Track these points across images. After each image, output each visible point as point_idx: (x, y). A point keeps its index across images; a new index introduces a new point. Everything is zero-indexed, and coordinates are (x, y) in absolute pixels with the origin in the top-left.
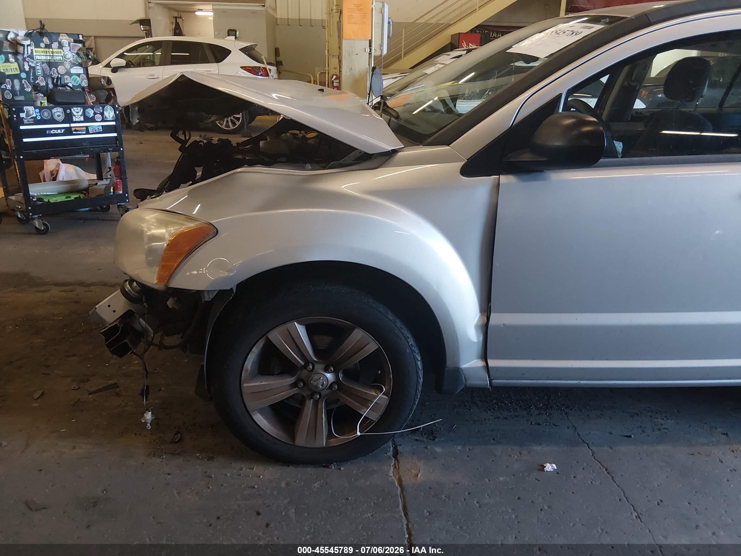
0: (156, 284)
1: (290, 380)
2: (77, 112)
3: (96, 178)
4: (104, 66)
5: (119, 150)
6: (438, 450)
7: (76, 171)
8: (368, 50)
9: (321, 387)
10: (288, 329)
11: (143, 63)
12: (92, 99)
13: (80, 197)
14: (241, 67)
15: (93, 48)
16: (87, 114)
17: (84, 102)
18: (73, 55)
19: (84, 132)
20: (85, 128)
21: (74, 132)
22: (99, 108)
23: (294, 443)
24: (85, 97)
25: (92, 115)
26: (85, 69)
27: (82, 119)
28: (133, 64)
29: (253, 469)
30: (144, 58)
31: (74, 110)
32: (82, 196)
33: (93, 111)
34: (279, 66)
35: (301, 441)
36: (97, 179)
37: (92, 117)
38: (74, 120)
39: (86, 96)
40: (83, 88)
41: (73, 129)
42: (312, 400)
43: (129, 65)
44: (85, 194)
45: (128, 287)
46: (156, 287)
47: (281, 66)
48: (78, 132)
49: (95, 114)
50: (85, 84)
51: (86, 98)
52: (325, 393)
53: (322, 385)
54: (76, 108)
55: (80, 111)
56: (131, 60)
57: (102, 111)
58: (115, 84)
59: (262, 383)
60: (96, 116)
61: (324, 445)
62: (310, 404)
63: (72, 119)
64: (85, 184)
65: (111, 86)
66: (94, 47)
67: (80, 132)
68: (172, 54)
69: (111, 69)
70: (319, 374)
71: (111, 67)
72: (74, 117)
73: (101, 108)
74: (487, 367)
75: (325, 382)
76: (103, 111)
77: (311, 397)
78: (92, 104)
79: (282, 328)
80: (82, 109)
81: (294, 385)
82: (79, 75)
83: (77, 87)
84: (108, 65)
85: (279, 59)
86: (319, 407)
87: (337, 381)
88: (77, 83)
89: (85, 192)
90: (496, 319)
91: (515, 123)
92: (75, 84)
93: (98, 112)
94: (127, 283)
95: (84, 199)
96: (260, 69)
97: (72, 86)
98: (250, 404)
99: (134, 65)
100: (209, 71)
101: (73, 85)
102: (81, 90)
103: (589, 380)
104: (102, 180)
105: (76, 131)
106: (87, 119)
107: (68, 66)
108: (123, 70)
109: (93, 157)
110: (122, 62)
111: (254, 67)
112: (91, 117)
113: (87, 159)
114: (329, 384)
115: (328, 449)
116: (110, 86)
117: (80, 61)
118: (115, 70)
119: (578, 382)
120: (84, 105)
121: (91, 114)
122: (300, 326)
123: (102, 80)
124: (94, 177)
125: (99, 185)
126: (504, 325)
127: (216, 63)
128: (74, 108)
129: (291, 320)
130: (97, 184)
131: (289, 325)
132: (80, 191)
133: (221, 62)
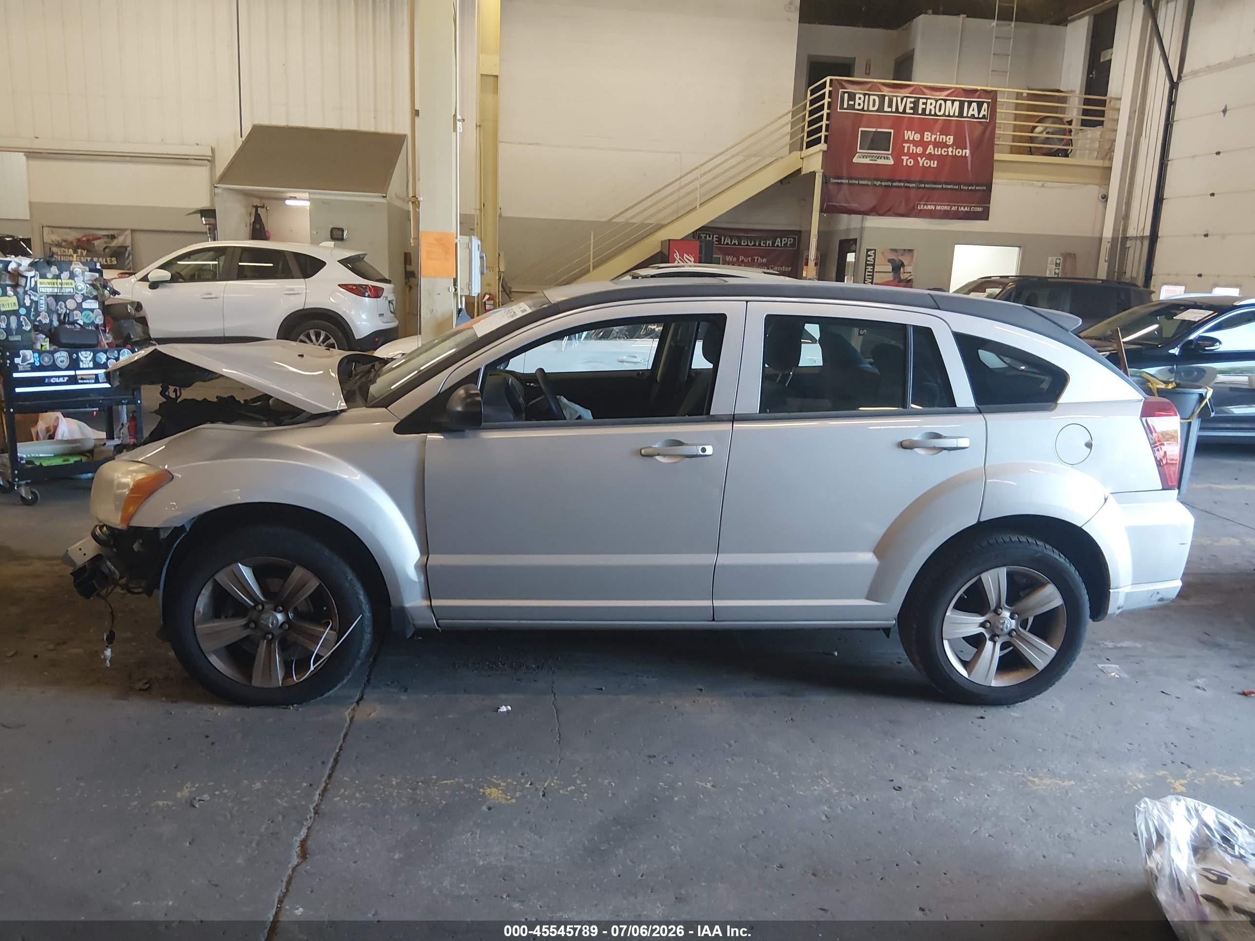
0: (119, 525)
1: (243, 622)
2: (86, 357)
3: (105, 437)
4: (138, 279)
5: (135, 403)
7: (79, 426)
9: (270, 626)
10: (233, 571)
11: (197, 275)
12: (107, 339)
13: (81, 460)
14: (339, 285)
15: (128, 247)
16: (98, 360)
17: (96, 342)
18: (87, 287)
19: (93, 381)
20: (94, 376)
21: (80, 381)
22: (113, 352)
23: (251, 682)
24: (98, 338)
25: (104, 360)
26: (101, 303)
27: (91, 365)
28: (181, 277)
29: (213, 709)
30: (201, 268)
31: (82, 355)
32: (84, 459)
33: (105, 356)
34: (410, 279)
35: (257, 682)
36: (107, 439)
37: (104, 363)
38: (81, 367)
39: (99, 336)
40: (97, 326)
41: (79, 377)
42: (265, 641)
43: (175, 279)
44: (88, 457)
45: (98, 531)
46: (119, 527)
47: (414, 279)
48: (85, 381)
49: (108, 359)
50: (99, 320)
51: (100, 337)
52: (277, 632)
53: (272, 625)
54: (84, 352)
55: (90, 355)
56: (179, 271)
57: (117, 356)
58: (148, 311)
60: (109, 361)
61: (280, 685)
62: (264, 644)
63: (79, 364)
64: (90, 445)
65: (141, 314)
66: (130, 245)
67: (88, 381)
68: (240, 264)
69: (148, 283)
70: (269, 615)
71: (148, 281)
72: (81, 363)
73: (116, 352)
74: (432, 606)
75: (275, 622)
76: (119, 355)
77: (264, 638)
78: (106, 346)
79: (227, 570)
80: (92, 354)
81: (246, 626)
82: (92, 310)
83: (88, 325)
84: (145, 279)
85: (409, 268)
86: (272, 646)
87: (287, 621)
88: (89, 320)
89: (88, 454)
92: (87, 321)
93: (113, 357)
94: (98, 527)
95: (86, 463)
96: (367, 288)
97: (82, 324)
99: (183, 278)
100: (292, 289)
101: (84, 322)
102: (94, 329)
104: (113, 438)
105: (82, 379)
106: (97, 366)
107: (79, 300)
108: (165, 285)
109: (104, 411)
110: (166, 274)
111: (359, 285)
112: (102, 362)
113: (95, 413)
114: (279, 624)
115: (285, 689)
116: (139, 313)
117: (95, 293)
118: (154, 285)
120: (93, 347)
121: (102, 360)
122: (245, 567)
123: (129, 307)
124: (103, 435)
125: (108, 446)
127: (303, 279)
128: (82, 352)
129: (237, 561)
130: (105, 444)
131: (233, 566)
132: (82, 453)
133: (311, 276)
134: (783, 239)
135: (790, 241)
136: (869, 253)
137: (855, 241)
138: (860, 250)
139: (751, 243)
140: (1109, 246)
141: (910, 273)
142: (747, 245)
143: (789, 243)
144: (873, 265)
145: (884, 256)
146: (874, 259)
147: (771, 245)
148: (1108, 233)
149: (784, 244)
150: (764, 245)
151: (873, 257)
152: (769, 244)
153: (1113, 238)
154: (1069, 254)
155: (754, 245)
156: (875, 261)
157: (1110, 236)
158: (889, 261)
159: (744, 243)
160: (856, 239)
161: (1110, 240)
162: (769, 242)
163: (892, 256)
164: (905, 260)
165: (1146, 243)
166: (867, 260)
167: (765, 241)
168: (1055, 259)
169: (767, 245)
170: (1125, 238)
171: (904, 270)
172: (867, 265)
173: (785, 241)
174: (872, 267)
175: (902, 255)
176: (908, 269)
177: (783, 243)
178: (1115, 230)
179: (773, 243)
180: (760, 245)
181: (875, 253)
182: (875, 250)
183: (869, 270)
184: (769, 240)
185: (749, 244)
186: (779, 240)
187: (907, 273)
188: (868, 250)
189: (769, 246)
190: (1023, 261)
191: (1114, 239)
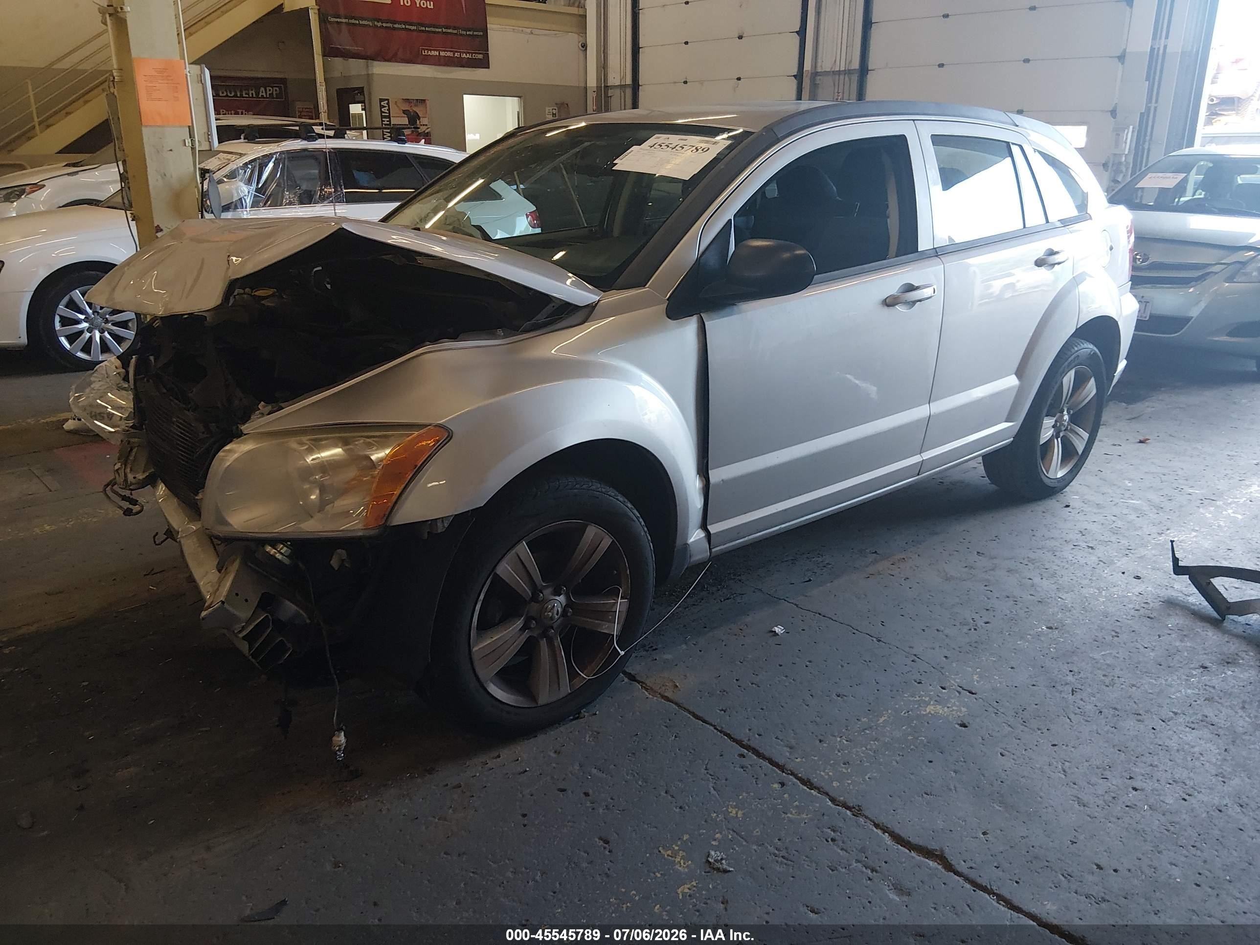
1: (520, 623)
6: (668, 656)
8: (188, 142)
10: (514, 554)
23: (537, 703)
35: (544, 698)
42: (546, 640)
59: (493, 639)
61: (569, 691)
62: (544, 646)
70: (552, 601)
74: (708, 535)
77: (544, 635)
79: (511, 555)
81: (525, 628)
86: (555, 644)
90: (715, 476)
91: (700, 253)
98: (482, 673)
103: (813, 513)
115: (573, 695)
119: (780, 527)
122: (526, 545)
126: (722, 480)
129: (520, 540)
131: (517, 548)
134: (268, 88)
135: (275, 91)
136: (382, 103)
137: (361, 90)
138: (370, 100)
139: (231, 94)
140: (595, 95)
141: (426, 125)
142: (227, 96)
143: (274, 93)
144: (389, 117)
145: (398, 106)
146: (389, 110)
147: (254, 96)
148: (592, 82)
149: (270, 94)
150: (247, 96)
151: (387, 108)
152: (252, 94)
153: (597, 87)
154: (562, 104)
155: (236, 96)
156: (389, 113)
157: (595, 85)
158: (404, 112)
159: (223, 93)
160: (363, 88)
161: (595, 90)
162: (252, 92)
163: (406, 107)
164: (419, 110)
165: (629, 92)
166: (382, 112)
167: (247, 91)
168: (551, 108)
169: (251, 96)
170: (607, 87)
171: (420, 122)
172: (382, 117)
173: (270, 90)
174: (388, 120)
175: (416, 106)
176: (424, 121)
177: (268, 93)
178: (598, 79)
179: (257, 93)
180: (241, 96)
181: (388, 104)
182: (388, 100)
183: (386, 123)
184: (252, 90)
185: (229, 94)
186: (262, 89)
187: (424, 125)
188: (381, 100)
189: (252, 97)
190: (526, 110)
191: (599, 88)
